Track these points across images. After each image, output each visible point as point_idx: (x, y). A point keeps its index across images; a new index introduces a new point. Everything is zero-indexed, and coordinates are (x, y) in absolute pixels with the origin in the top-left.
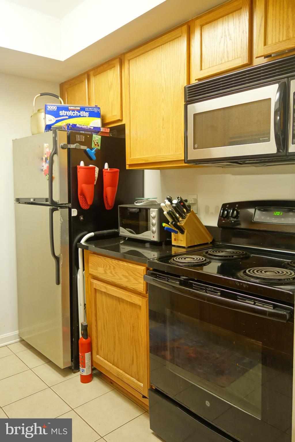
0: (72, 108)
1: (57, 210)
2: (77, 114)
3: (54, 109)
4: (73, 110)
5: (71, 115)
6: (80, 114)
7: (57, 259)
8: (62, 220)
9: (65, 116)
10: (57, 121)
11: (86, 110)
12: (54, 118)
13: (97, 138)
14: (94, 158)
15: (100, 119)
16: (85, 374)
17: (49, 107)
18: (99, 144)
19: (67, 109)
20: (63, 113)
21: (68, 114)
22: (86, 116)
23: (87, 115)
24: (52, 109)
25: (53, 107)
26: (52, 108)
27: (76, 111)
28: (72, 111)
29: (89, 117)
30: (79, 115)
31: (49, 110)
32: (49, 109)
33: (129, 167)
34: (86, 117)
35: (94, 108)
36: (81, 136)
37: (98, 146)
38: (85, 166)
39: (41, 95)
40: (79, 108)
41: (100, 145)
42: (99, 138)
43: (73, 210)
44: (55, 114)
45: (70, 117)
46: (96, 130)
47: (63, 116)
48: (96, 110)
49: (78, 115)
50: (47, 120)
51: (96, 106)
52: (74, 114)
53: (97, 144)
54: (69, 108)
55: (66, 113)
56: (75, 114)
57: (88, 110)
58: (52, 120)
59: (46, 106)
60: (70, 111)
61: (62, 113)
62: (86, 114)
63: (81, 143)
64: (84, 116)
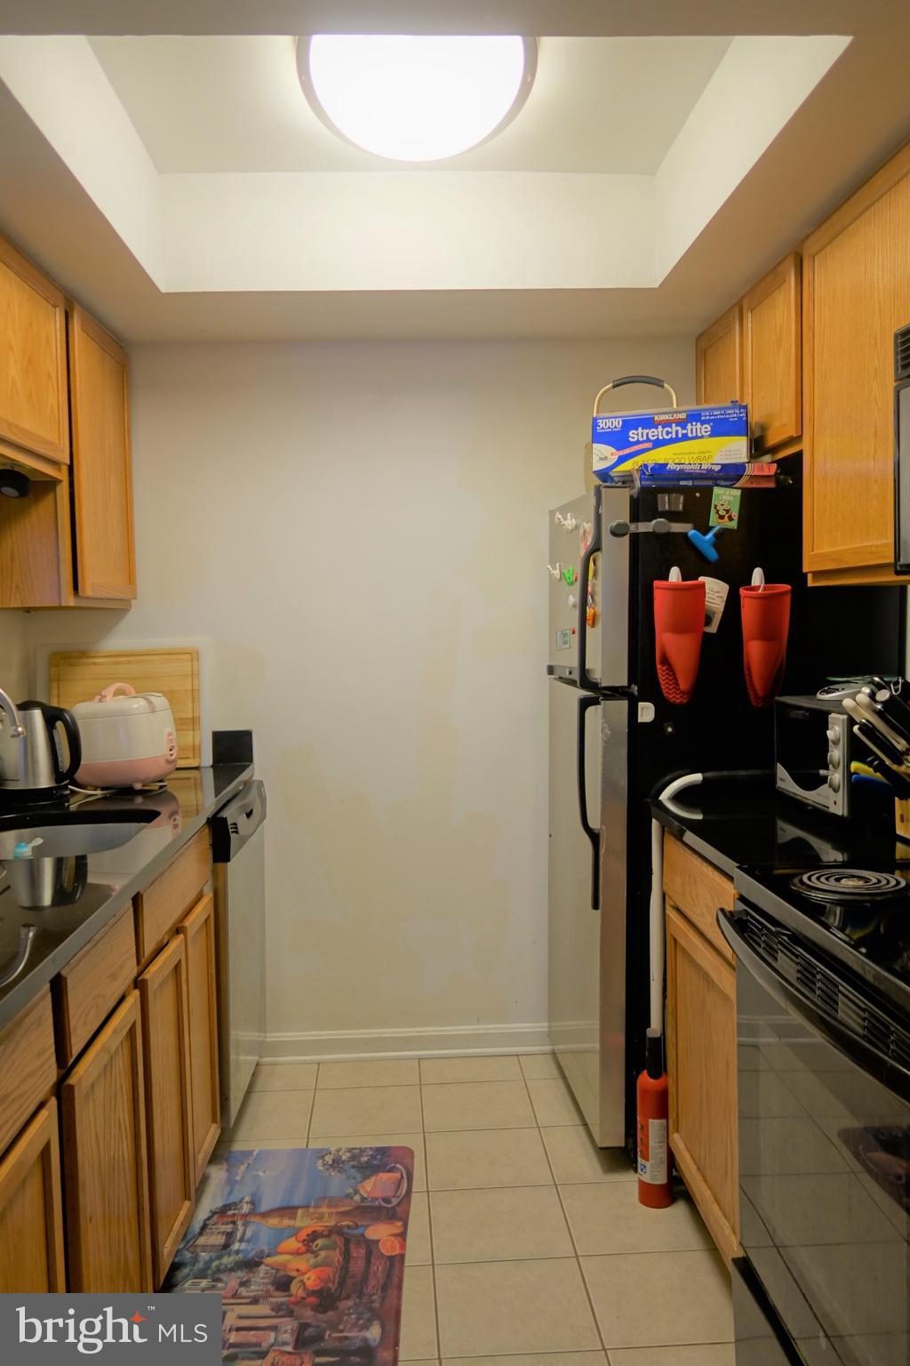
0: (663, 417)
1: (597, 703)
2: (677, 432)
3: (616, 427)
4: (667, 424)
5: (661, 438)
6: (685, 431)
7: (594, 837)
8: (609, 732)
9: (644, 442)
10: (622, 460)
11: (703, 418)
12: (613, 450)
13: (727, 499)
14: (712, 555)
15: (745, 438)
16: (647, 1178)
17: (601, 424)
18: (735, 513)
19: (649, 423)
20: (638, 434)
21: (653, 436)
22: (704, 434)
23: (706, 432)
24: (609, 428)
25: (611, 423)
26: (609, 424)
27: (674, 425)
28: (663, 427)
29: (710, 436)
30: (683, 434)
31: (601, 431)
32: (603, 428)
33: (814, 581)
34: (702, 437)
35: (729, 408)
36: (674, 495)
37: (731, 519)
38: (684, 579)
39: (614, 387)
40: (683, 416)
41: (737, 515)
42: (734, 497)
43: (641, 704)
44: (617, 439)
45: (658, 443)
46: (730, 474)
47: (638, 442)
48: (733, 415)
49: (680, 436)
50: (595, 458)
51: (732, 402)
52: (668, 433)
53: (727, 516)
54: (656, 418)
55: (647, 434)
56: (671, 433)
57: (710, 416)
58: (610, 457)
59: (595, 420)
60: (657, 428)
61: (634, 435)
62: (703, 430)
63: (673, 516)
64: (697, 437)
